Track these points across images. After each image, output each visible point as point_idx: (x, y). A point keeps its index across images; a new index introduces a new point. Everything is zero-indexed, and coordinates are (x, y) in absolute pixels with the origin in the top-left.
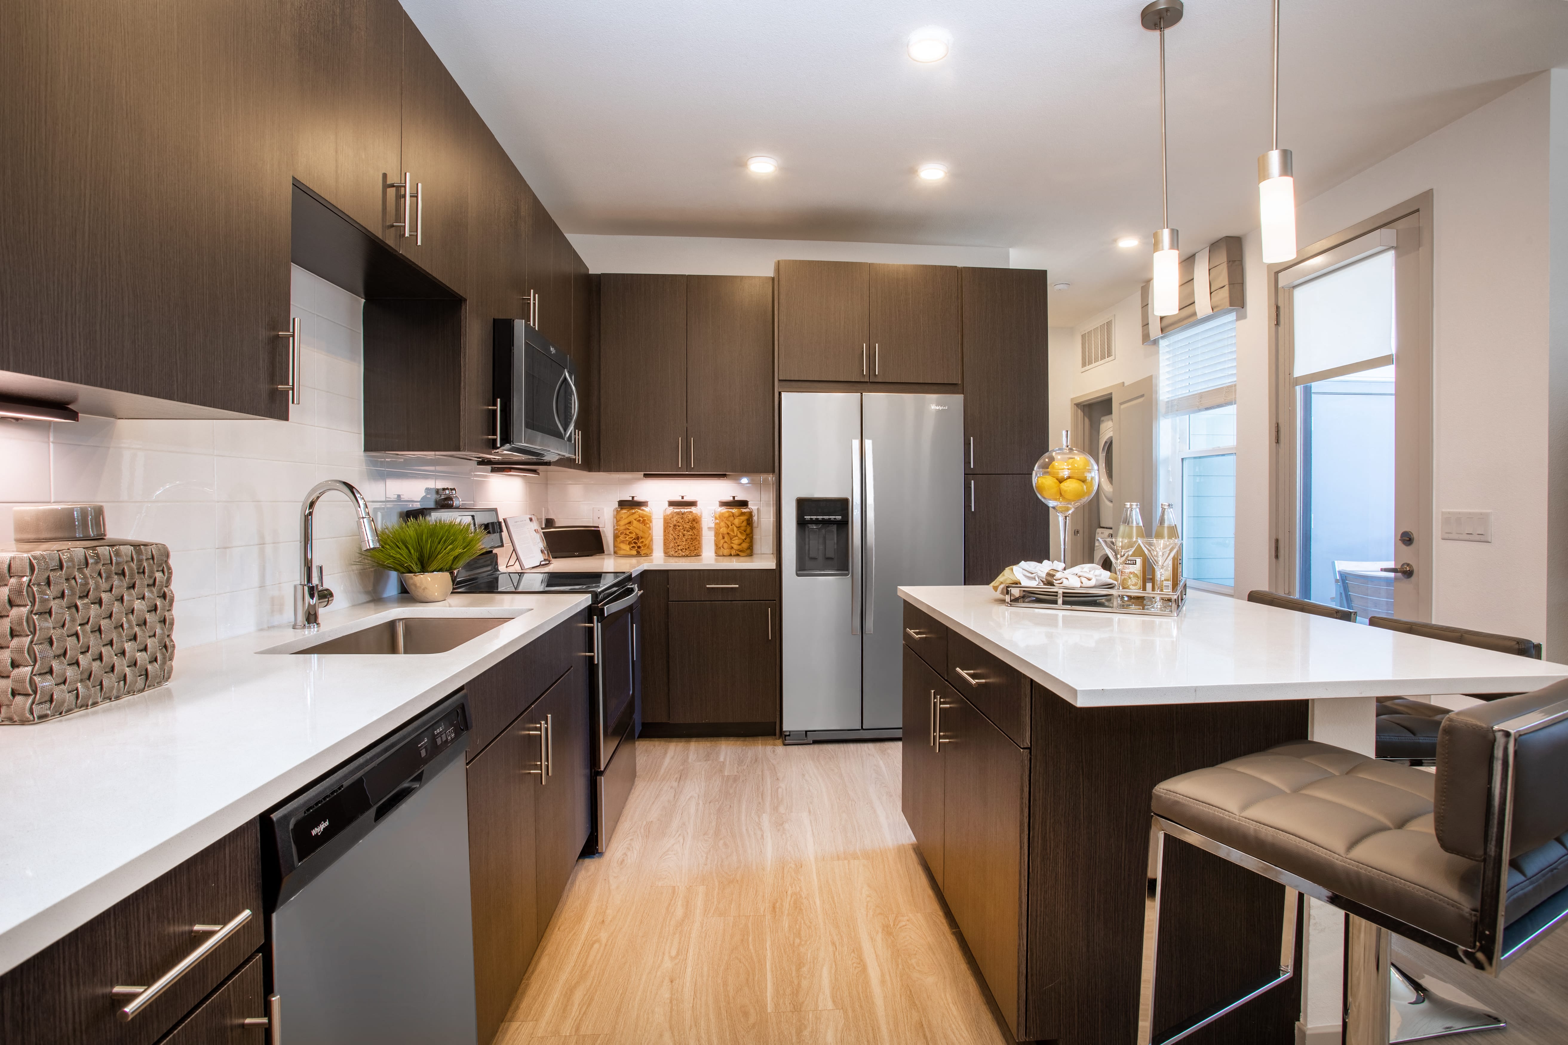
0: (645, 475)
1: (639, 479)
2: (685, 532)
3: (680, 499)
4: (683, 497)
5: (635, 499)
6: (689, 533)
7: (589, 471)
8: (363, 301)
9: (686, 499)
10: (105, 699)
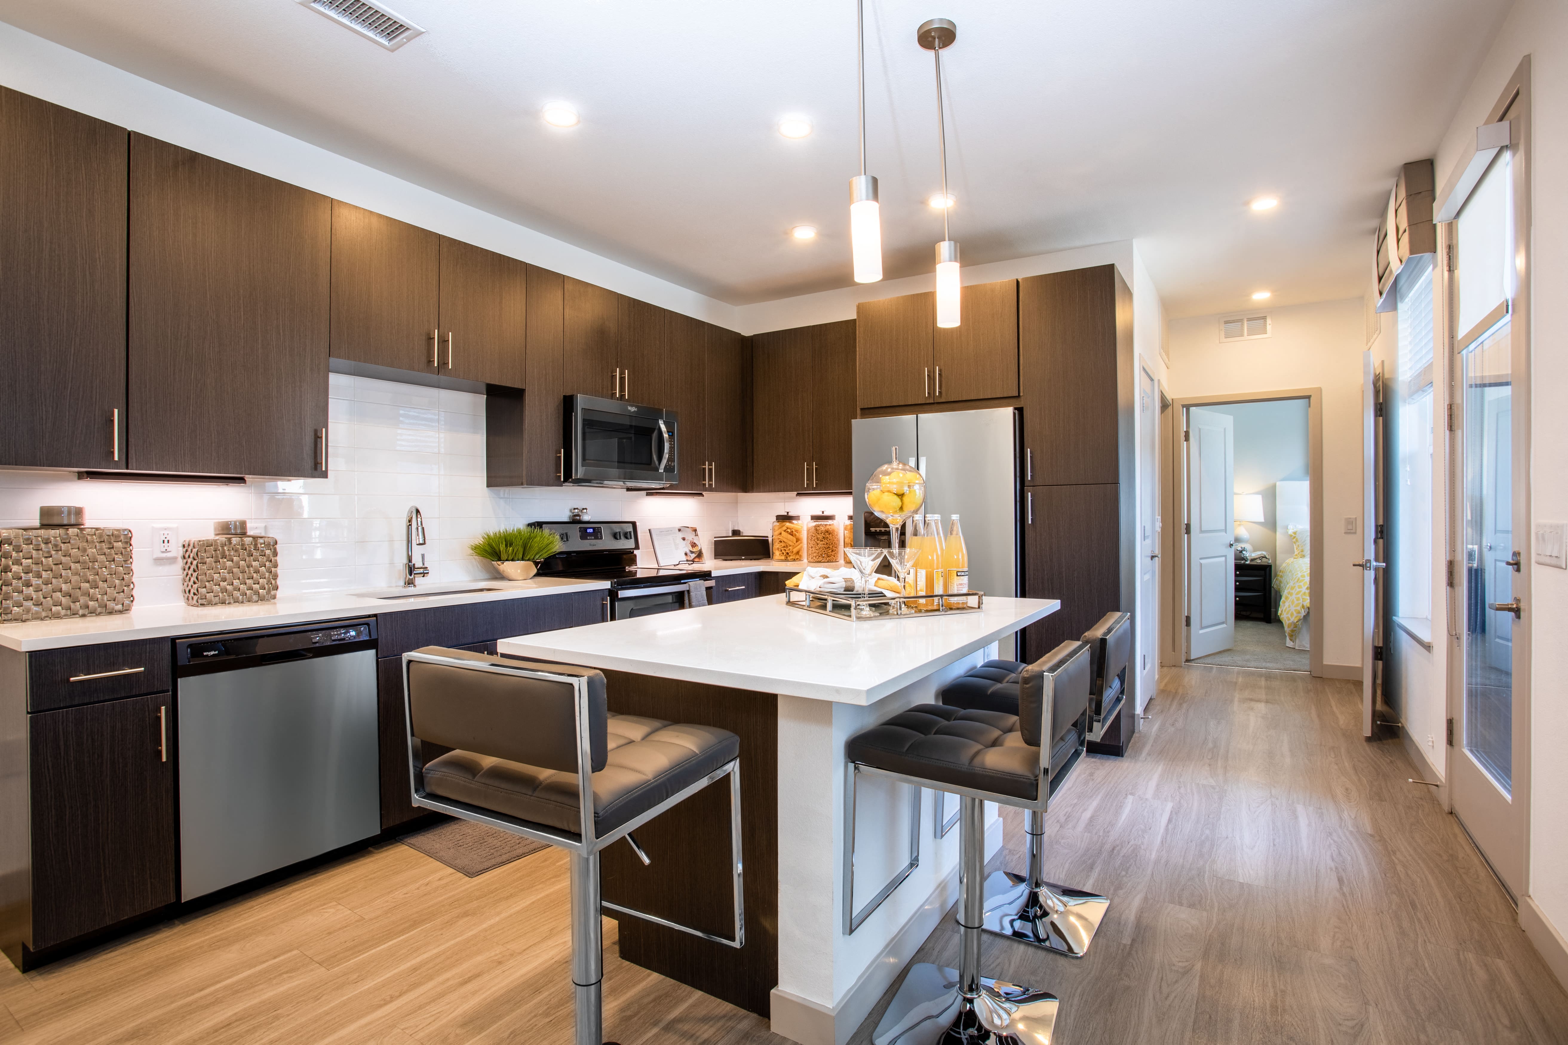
0: (798, 494)
1: (791, 498)
2: (818, 542)
3: (820, 514)
4: (823, 512)
5: (790, 514)
6: (821, 543)
7: (746, 492)
8: (485, 396)
9: (826, 514)
10: (235, 602)
